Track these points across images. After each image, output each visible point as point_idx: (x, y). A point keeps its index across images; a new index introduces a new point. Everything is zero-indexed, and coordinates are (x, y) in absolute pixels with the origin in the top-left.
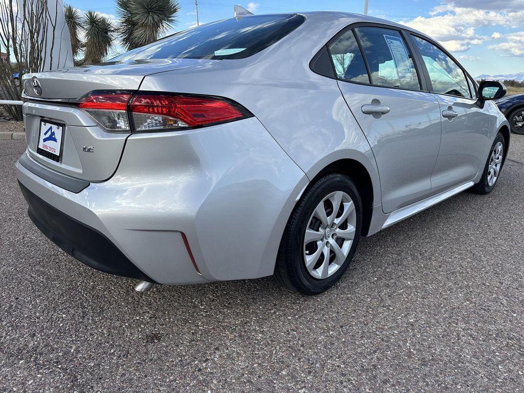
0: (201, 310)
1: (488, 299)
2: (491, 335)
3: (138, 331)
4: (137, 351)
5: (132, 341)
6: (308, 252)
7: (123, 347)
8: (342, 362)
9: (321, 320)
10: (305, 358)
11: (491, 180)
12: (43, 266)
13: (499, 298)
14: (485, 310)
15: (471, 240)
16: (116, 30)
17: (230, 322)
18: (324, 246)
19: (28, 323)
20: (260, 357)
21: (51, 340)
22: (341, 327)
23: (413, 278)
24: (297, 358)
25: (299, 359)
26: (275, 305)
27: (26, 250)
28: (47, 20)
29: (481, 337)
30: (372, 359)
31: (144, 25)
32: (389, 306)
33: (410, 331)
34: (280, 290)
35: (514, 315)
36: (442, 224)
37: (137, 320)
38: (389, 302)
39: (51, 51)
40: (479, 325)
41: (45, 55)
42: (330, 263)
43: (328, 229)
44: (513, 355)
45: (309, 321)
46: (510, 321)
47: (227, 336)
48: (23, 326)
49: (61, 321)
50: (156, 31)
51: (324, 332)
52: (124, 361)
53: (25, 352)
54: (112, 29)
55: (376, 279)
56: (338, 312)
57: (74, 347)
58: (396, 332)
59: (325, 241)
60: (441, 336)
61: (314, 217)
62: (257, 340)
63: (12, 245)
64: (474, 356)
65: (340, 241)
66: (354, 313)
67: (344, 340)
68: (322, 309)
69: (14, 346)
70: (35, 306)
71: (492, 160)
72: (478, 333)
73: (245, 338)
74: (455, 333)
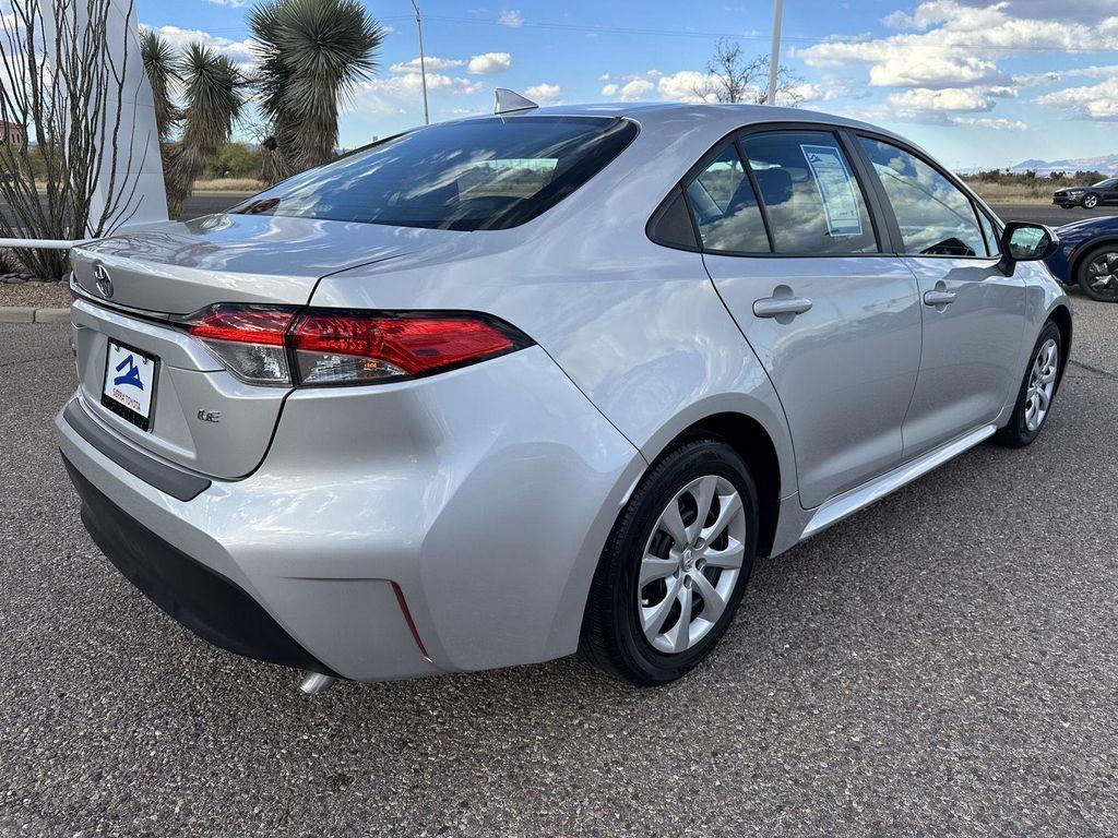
0: (430, 718)
1: (1014, 689)
2: (1016, 770)
3: (308, 766)
4: (306, 810)
5: (296, 789)
6: (646, 602)
7: (278, 802)
8: (714, 831)
9: (673, 740)
10: (641, 823)
11: (1034, 418)
12: (112, 622)
13: (1035, 687)
14: (1005, 714)
15: (988, 556)
16: (250, 82)
17: (491, 746)
18: (681, 585)
19: (86, 751)
20: (550, 822)
21: (134, 786)
22: (715, 754)
23: (862, 643)
24: (624, 824)
25: (628, 827)
26: (582, 707)
27: (74, 584)
28: (105, 71)
29: (994, 775)
30: (774, 824)
31: (309, 74)
32: (813, 706)
33: (853, 761)
34: (593, 673)
35: (1065, 725)
36: (928, 519)
37: (305, 741)
38: (812, 699)
39: (115, 134)
40: (993, 747)
41: (103, 144)
42: (693, 618)
43: (687, 552)
44: (1057, 814)
45: (650, 743)
46: (1057, 739)
47: (484, 777)
48: (78, 756)
49: (153, 745)
50: (335, 87)
51: (679, 767)
52: (280, 831)
53: (84, 812)
54: (242, 80)
55: (788, 646)
56: (709, 722)
57: (180, 803)
58: (824, 765)
59: (682, 575)
60: (913, 773)
61: (658, 531)
62: (545, 785)
63: (46, 573)
64: (979, 817)
65: (713, 574)
66: (741, 724)
67: (718, 783)
68: (677, 716)
69: (62, 801)
70: (99, 712)
71: (1035, 377)
72: (989, 765)
73: (519, 780)
74: (942, 767)
